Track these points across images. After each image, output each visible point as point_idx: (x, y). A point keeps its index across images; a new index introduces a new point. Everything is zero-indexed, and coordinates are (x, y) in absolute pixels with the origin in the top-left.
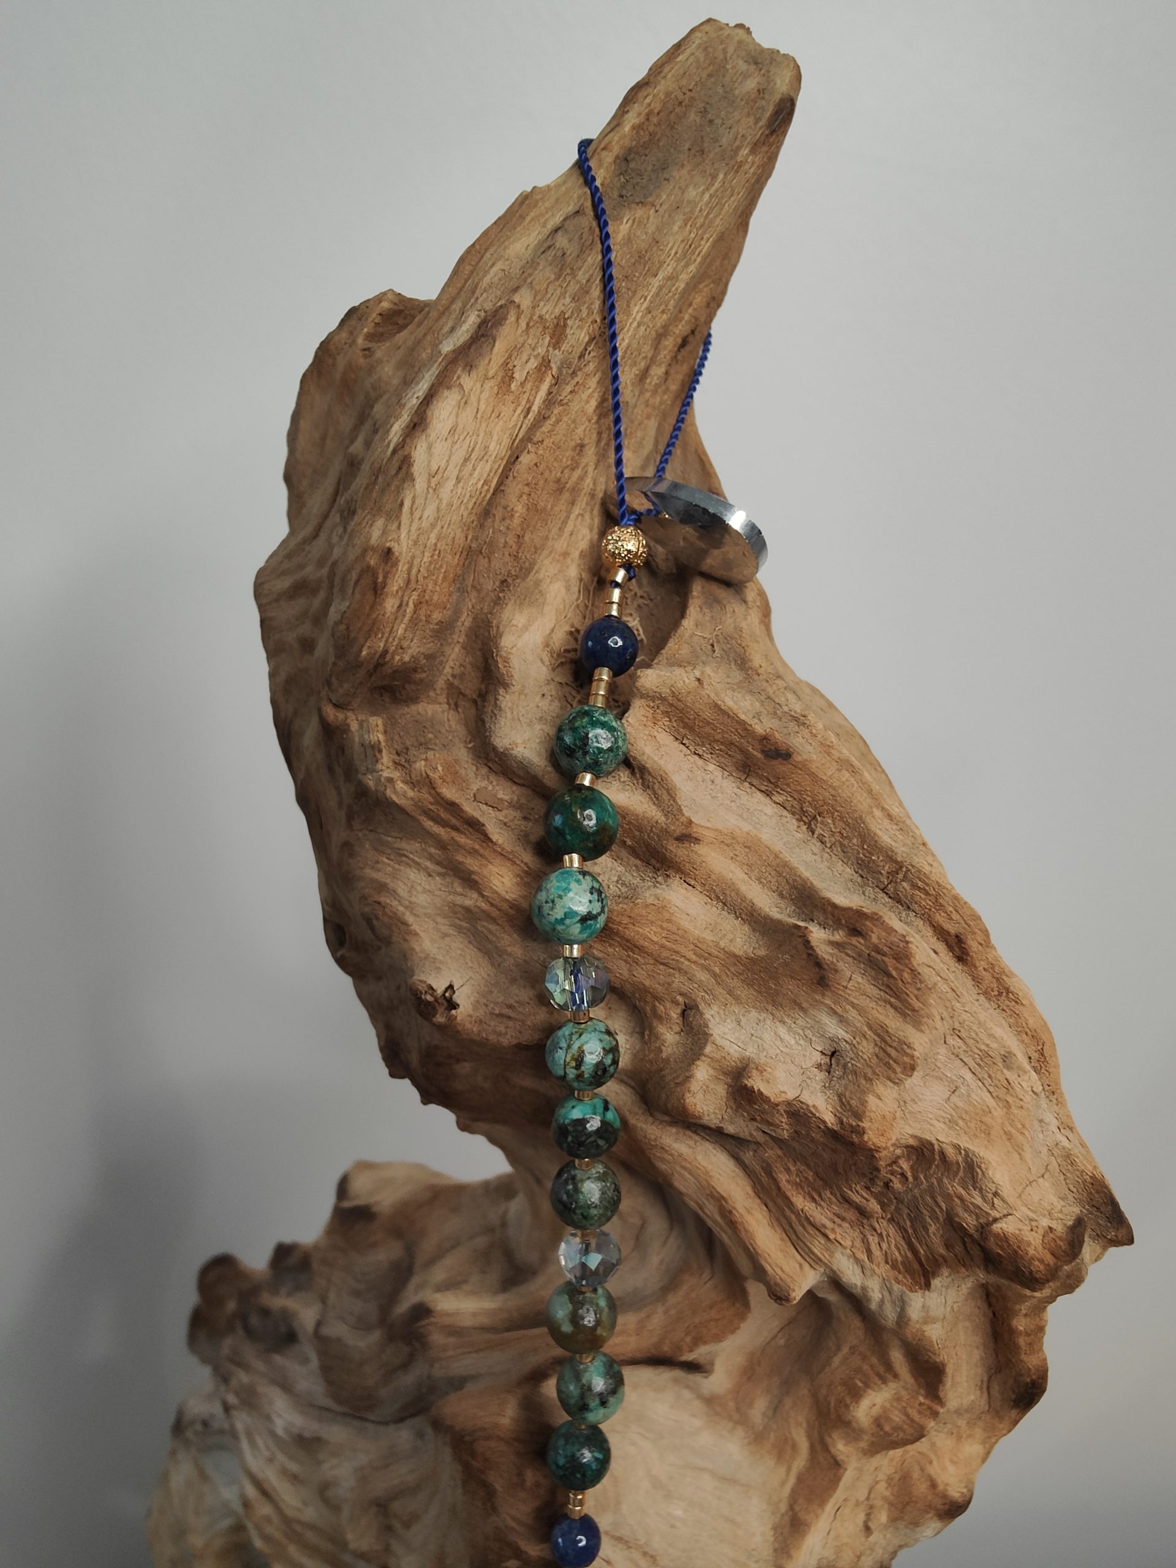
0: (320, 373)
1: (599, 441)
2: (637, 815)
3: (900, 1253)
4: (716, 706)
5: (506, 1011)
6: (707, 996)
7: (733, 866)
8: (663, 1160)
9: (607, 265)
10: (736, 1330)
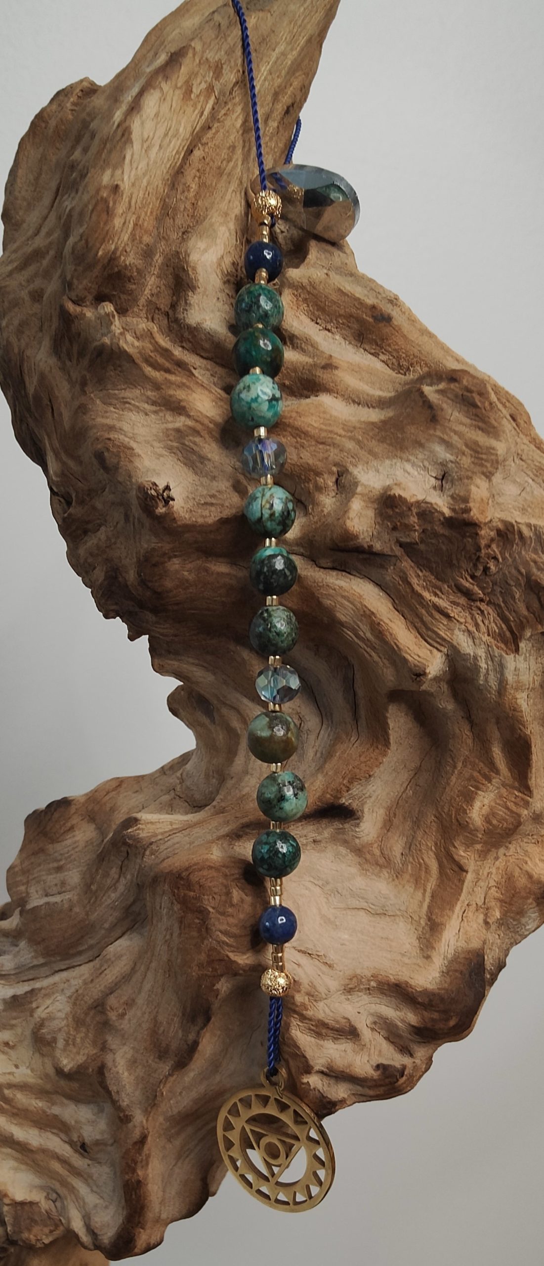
0: (34, 133)
1: (244, 147)
2: (292, 363)
3: (497, 626)
4: (339, 290)
5: (209, 500)
6: (354, 460)
7: (361, 384)
8: (328, 596)
9: (245, 38)
10: (380, 763)
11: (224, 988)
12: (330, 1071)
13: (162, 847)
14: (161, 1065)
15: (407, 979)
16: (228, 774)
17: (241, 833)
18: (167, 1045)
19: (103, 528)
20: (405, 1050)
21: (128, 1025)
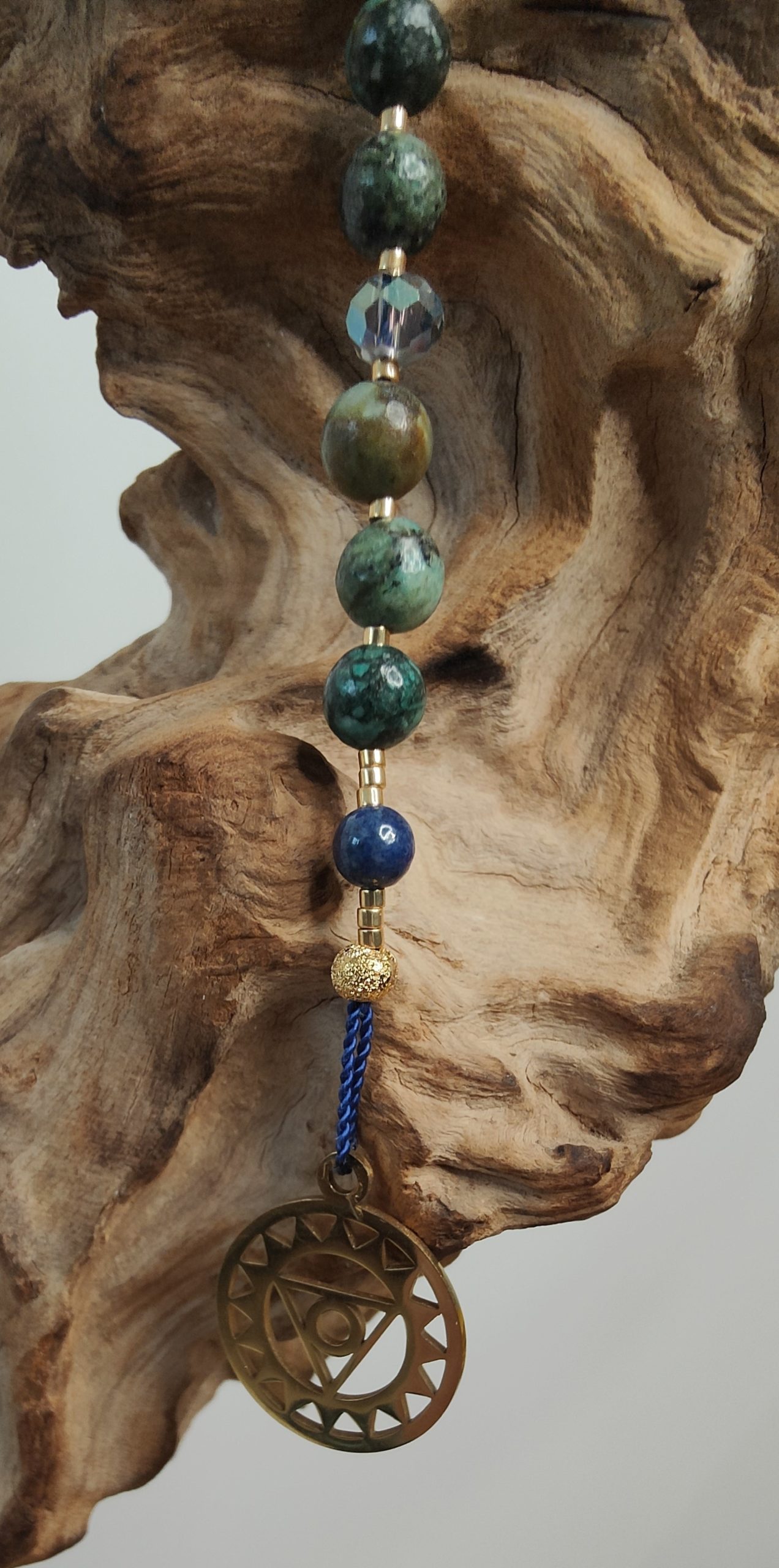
10: (569, 556)
11: (247, 1002)
12: (463, 1160)
13: (119, 734)
14: (105, 1176)
15: (611, 986)
16: (244, 623)
17: (282, 702)
18: (120, 1133)
19: (18, 50)
20: (603, 1127)
21: (40, 1103)
